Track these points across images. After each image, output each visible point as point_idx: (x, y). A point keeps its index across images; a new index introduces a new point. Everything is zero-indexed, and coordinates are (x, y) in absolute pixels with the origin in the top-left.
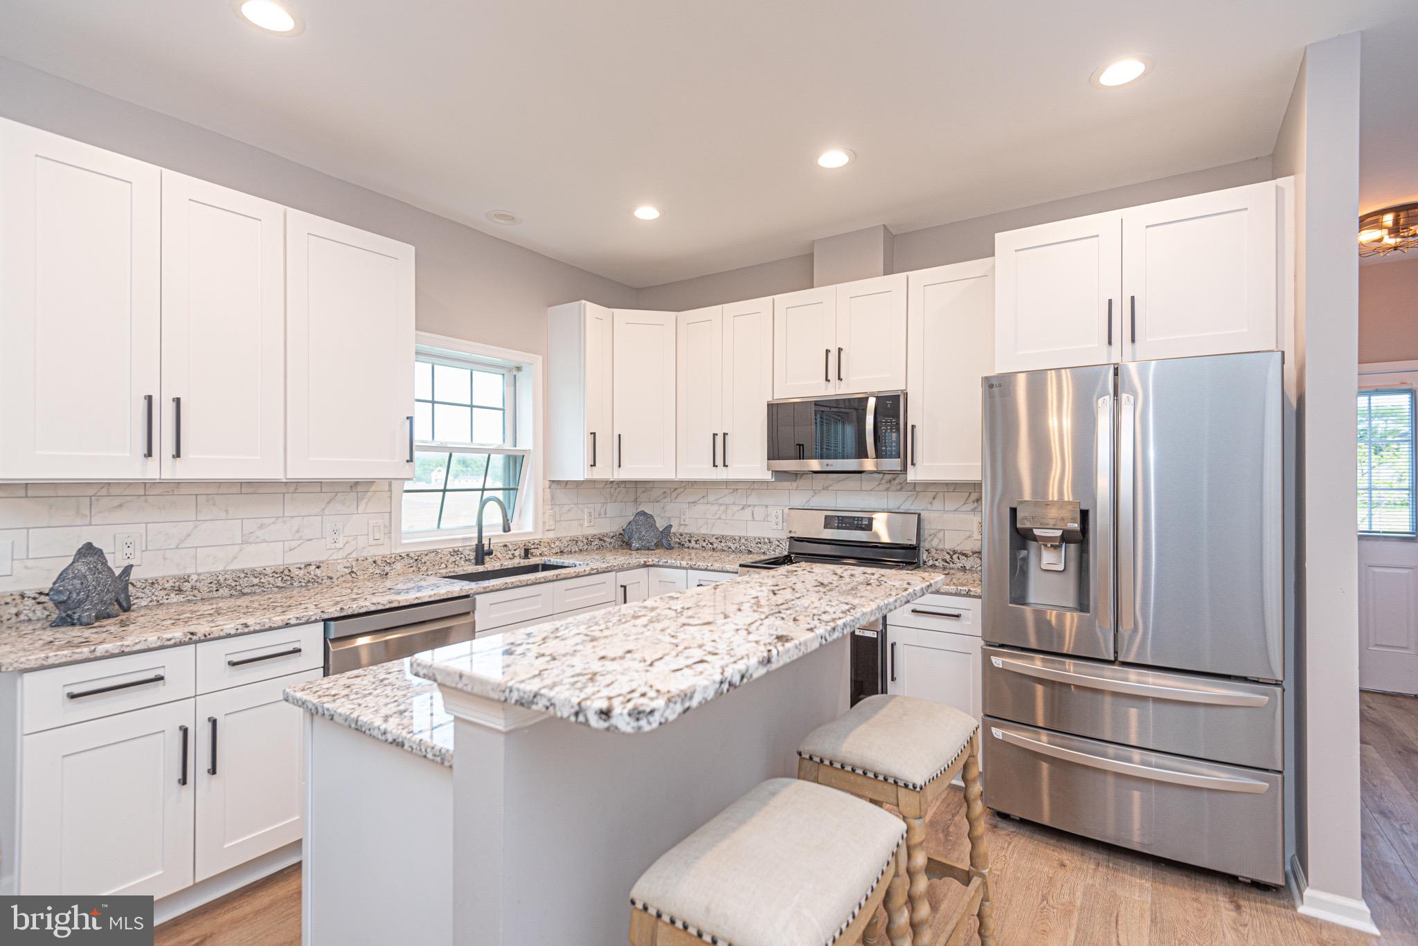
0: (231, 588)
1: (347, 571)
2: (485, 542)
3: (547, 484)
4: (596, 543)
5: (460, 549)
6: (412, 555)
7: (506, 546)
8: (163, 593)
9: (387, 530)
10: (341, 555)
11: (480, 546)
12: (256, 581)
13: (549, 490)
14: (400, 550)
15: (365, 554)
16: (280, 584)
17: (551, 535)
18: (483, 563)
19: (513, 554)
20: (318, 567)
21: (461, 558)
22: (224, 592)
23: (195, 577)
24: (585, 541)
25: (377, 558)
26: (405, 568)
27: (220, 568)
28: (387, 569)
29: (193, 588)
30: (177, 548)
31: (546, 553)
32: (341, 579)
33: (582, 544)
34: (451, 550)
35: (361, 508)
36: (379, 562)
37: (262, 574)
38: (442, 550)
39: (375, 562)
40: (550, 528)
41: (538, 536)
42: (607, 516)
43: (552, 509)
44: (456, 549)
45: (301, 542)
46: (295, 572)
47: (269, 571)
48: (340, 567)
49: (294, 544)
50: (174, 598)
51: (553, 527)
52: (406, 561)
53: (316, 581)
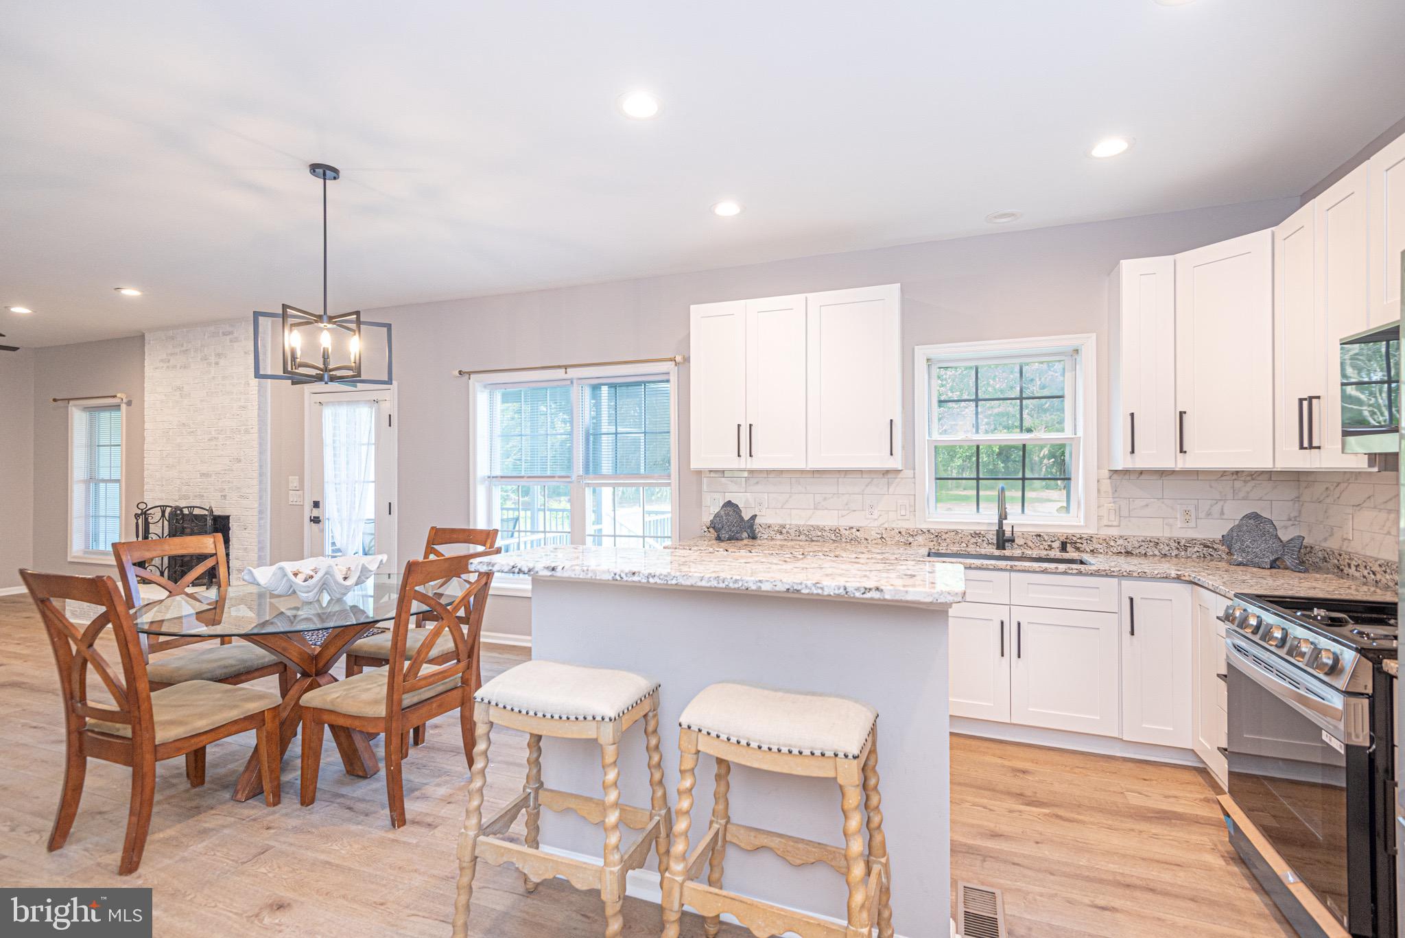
0: (807, 536)
1: (879, 536)
2: (1007, 529)
3: (1106, 473)
4: (1196, 549)
5: (982, 532)
6: (933, 531)
7: (1040, 536)
8: (773, 533)
9: (912, 509)
10: (876, 524)
11: (1000, 532)
12: (820, 534)
13: (1109, 480)
14: (924, 526)
15: (894, 526)
16: (834, 538)
17: (1114, 532)
18: (1004, 549)
19: (1050, 546)
20: (858, 531)
21: (983, 541)
22: (803, 537)
23: (788, 526)
24: (1174, 545)
25: (901, 530)
26: (926, 541)
27: (803, 523)
28: (911, 539)
29: (788, 532)
30: (782, 508)
31: (1101, 551)
32: (874, 542)
33: (1167, 548)
34: (972, 532)
35: (891, 490)
36: (903, 533)
37: (823, 530)
38: (962, 531)
39: (900, 532)
40: (1110, 523)
41: (1091, 531)
42: (1225, 517)
43: (1114, 502)
44: (978, 532)
45: (849, 512)
46: (843, 532)
47: (827, 529)
48: (873, 533)
49: (845, 512)
50: (779, 537)
51: (1115, 523)
52: (927, 535)
53: (854, 541)
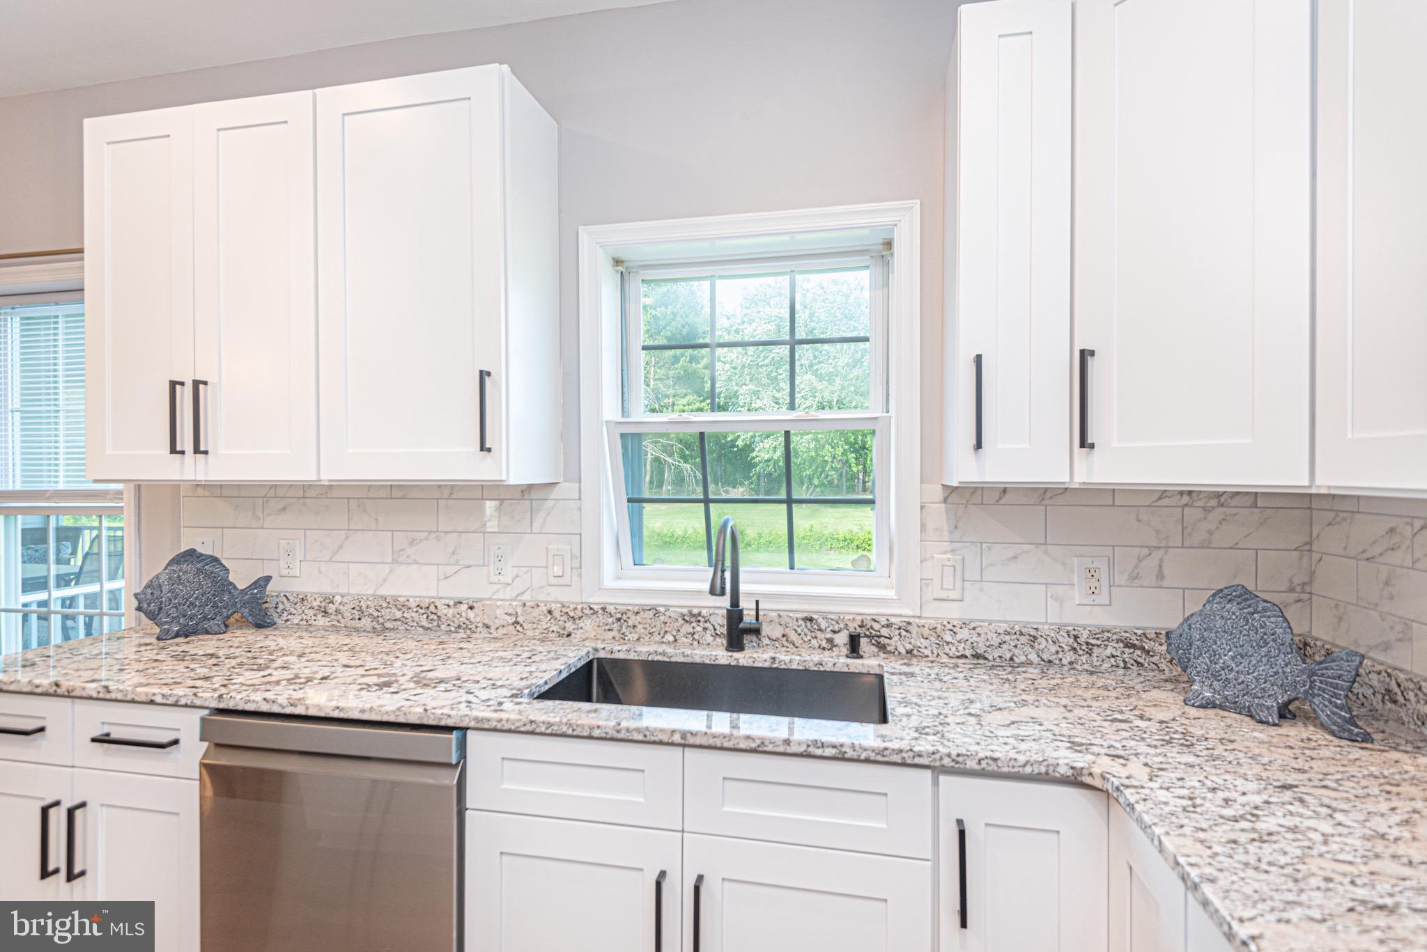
0: (375, 619)
1: (511, 620)
2: (746, 604)
3: (938, 493)
4: (1109, 651)
5: (704, 612)
6: (611, 609)
7: (811, 620)
8: (311, 612)
9: (576, 564)
10: (508, 593)
11: (735, 615)
12: (398, 614)
13: (943, 505)
14: (596, 599)
15: (542, 597)
16: (425, 624)
17: (953, 612)
18: (740, 648)
19: (830, 641)
20: (471, 608)
21: (705, 629)
22: (366, 622)
23: (338, 598)
24: (1066, 641)
25: (553, 606)
26: (600, 631)
27: (371, 592)
28: (570, 626)
29: (338, 612)
30: (330, 561)
31: (927, 652)
32: (501, 631)
33: (1053, 648)
34: (685, 611)
35: (537, 526)
36: (557, 614)
37: (404, 607)
38: (667, 607)
39: (550, 612)
40: (943, 595)
41: (907, 611)
42: (1165, 583)
43: (953, 551)
44: (695, 611)
45: (457, 568)
46: (443, 610)
47: (412, 603)
48: (499, 612)
49: (450, 570)
50: (322, 621)
51: (953, 595)
52: (601, 618)
53: (466, 628)
